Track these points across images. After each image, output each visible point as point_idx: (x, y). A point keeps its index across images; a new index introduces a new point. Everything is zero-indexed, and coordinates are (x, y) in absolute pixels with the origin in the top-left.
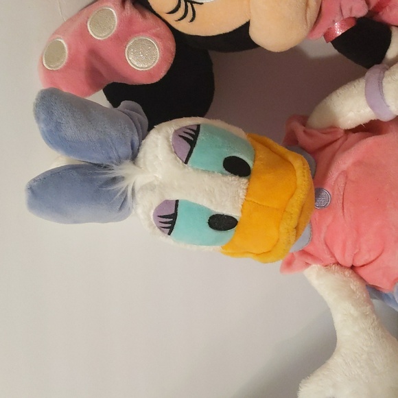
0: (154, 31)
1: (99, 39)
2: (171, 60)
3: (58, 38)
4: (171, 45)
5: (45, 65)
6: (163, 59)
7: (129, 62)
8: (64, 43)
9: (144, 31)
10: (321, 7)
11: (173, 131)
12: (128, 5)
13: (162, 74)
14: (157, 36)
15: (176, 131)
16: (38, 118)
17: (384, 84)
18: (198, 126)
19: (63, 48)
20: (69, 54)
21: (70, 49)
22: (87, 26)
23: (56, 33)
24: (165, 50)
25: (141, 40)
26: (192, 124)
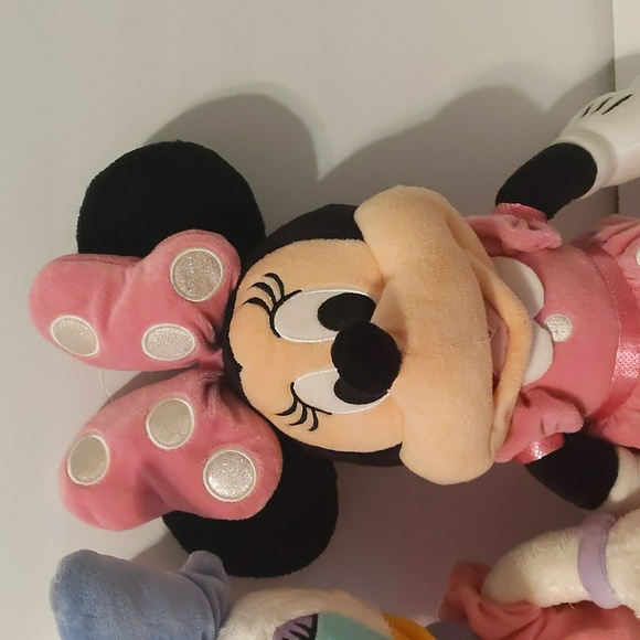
0: (252, 441)
1: (162, 447)
2: (274, 487)
3: (95, 433)
4: (277, 464)
5: (70, 474)
6: (262, 485)
7: (207, 487)
8: (105, 445)
9: (236, 441)
10: (511, 422)
11: (274, 629)
12: (214, 398)
13: (260, 507)
14: (256, 450)
15: (278, 629)
16: (56, 607)
17: (608, 555)
18: (315, 617)
19: (103, 452)
20: (112, 464)
21: (113, 455)
22: (145, 425)
23: (92, 423)
24: (266, 472)
25: (230, 454)
26: (304, 615)
